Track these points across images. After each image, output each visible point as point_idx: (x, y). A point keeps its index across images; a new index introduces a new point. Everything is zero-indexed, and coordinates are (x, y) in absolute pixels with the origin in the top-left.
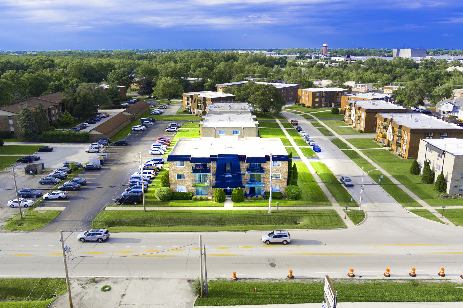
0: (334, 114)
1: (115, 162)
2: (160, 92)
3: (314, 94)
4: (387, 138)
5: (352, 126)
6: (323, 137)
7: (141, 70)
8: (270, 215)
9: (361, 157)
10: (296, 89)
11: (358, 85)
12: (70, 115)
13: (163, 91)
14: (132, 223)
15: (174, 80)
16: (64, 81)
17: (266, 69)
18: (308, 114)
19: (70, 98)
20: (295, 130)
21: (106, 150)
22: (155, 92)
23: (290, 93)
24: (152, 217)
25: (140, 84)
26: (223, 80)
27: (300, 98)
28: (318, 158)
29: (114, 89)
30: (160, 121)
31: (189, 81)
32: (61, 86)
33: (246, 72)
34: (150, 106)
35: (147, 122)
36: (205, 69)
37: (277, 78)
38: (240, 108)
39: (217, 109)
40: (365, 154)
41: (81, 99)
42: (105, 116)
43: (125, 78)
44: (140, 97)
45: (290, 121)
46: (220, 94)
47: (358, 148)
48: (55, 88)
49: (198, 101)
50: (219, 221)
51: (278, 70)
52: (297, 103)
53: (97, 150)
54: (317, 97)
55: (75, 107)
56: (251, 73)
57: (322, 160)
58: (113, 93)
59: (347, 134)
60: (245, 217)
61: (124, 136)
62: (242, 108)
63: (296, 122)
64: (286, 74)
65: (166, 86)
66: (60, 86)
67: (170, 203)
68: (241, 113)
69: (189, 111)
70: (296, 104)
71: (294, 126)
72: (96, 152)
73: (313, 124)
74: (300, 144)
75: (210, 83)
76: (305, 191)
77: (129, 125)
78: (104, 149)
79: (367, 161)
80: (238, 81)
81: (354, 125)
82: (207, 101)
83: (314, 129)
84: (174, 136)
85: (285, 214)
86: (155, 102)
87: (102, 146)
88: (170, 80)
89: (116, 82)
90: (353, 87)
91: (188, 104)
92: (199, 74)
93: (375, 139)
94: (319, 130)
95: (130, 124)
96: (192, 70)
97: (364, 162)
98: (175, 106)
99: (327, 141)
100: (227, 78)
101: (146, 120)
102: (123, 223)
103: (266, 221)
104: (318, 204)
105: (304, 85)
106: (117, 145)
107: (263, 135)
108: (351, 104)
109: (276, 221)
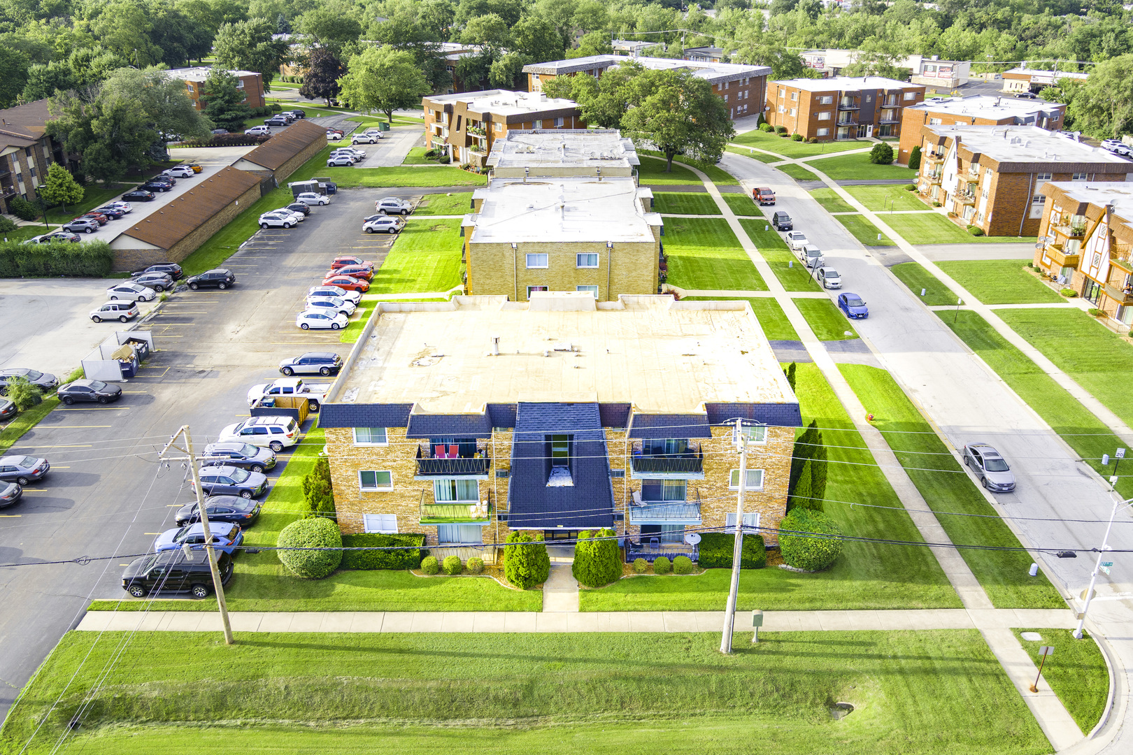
0: (879, 163)
1: (178, 363)
2: (360, 90)
3: (816, 96)
4: (1085, 266)
5: (943, 211)
6: (859, 253)
7: (307, 24)
8: (727, 668)
9: (1006, 341)
10: (758, 82)
11: (930, 65)
12: (70, 177)
13: (367, 87)
14: (171, 707)
15: (401, 53)
16: (76, 60)
17: (664, 15)
18: (799, 162)
19: (71, 121)
20: (767, 222)
21: (160, 308)
22: (345, 92)
23: (740, 94)
24: (254, 677)
25: (306, 66)
26: (544, 51)
27: (773, 109)
28: (863, 348)
29: (224, 83)
30: (351, 187)
31: (445, 54)
32: (65, 75)
33: (610, 25)
34: (330, 136)
35: (309, 197)
36: (493, 18)
37: (697, 43)
38: (598, 155)
39: (526, 156)
40: (1017, 330)
41: (105, 122)
42: (189, 174)
43: (260, 46)
44: (305, 104)
45: (748, 187)
46: (534, 101)
47: (985, 303)
48: (47, 82)
49: (468, 124)
50: (524, 698)
51: (698, 19)
52: (762, 125)
53: (125, 313)
54: (825, 108)
55: (87, 151)
56: (624, 27)
57: (877, 356)
58: (221, 95)
59: (935, 243)
60: (626, 679)
61: (232, 249)
62: (605, 154)
63: (771, 196)
64: (722, 32)
65: (378, 73)
66: (61, 77)
67: (333, 586)
68: (600, 174)
69: (443, 152)
70: (758, 126)
71: (763, 209)
72: (123, 320)
73: (820, 201)
74: (793, 281)
75: (507, 61)
76: (847, 520)
77: (254, 205)
78: (153, 306)
79: (1029, 361)
80: (588, 55)
81: (949, 207)
82: (494, 123)
83: (827, 217)
84: (387, 251)
85: (788, 662)
86: (346, 120)
87: (148, 292)
88: (386, 55)
89: (236, 59)
90: (916, 71)
91: (439, 131)
92: (475, 35)
93: (1031, 265)
94: (843, 223)
95: (258, 201)
96: (458, 20)
97: (1023, 367)
98: (402, 135)
99: (877, 267)
100: (557, 46)
101: (307, 188)
102: (136, 708)
103: (711, 694)
104: (910, 598)
105: (778, 67)
106: (199, 289)
107: (671, 244)
108: (942, 141)
109: (752, 695)
